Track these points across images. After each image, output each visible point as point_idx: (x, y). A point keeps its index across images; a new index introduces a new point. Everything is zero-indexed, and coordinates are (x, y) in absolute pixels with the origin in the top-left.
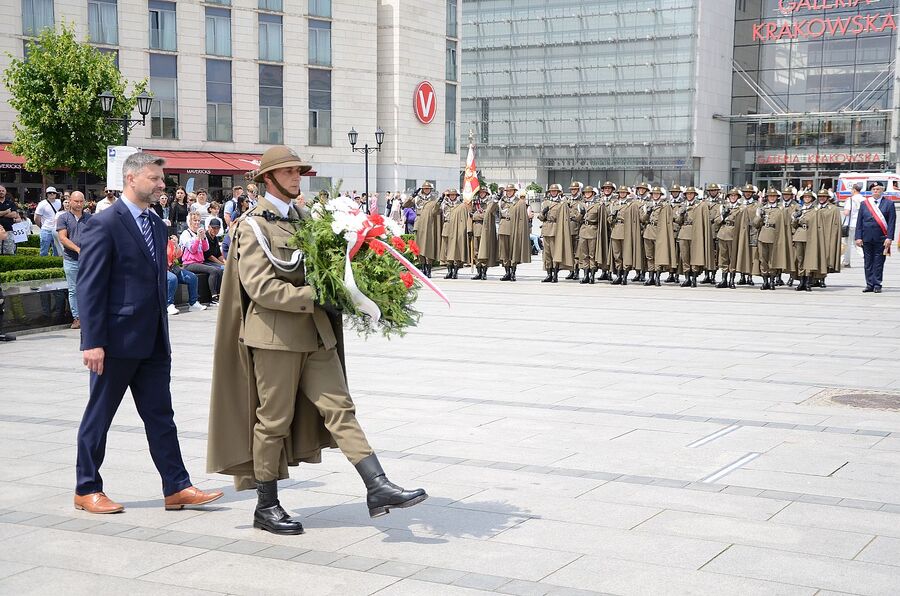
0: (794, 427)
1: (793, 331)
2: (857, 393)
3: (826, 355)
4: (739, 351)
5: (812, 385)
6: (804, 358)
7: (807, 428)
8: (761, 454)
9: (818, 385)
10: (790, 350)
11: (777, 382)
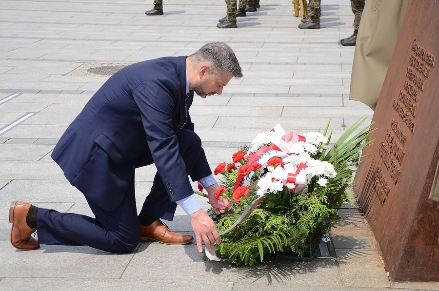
0: (61, 92)
1: (61, 22)
2: (105, 65)
3: (84, 39)
4: (20, 38)
5: (75, 61)
6: (68, 42)
7: (70, 92)
8: (36, 113)
9: (79, 61)
10: (58, 36)
11: (48, 60)
